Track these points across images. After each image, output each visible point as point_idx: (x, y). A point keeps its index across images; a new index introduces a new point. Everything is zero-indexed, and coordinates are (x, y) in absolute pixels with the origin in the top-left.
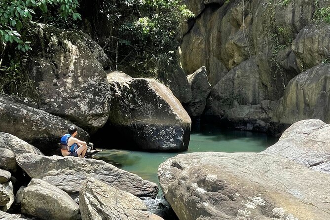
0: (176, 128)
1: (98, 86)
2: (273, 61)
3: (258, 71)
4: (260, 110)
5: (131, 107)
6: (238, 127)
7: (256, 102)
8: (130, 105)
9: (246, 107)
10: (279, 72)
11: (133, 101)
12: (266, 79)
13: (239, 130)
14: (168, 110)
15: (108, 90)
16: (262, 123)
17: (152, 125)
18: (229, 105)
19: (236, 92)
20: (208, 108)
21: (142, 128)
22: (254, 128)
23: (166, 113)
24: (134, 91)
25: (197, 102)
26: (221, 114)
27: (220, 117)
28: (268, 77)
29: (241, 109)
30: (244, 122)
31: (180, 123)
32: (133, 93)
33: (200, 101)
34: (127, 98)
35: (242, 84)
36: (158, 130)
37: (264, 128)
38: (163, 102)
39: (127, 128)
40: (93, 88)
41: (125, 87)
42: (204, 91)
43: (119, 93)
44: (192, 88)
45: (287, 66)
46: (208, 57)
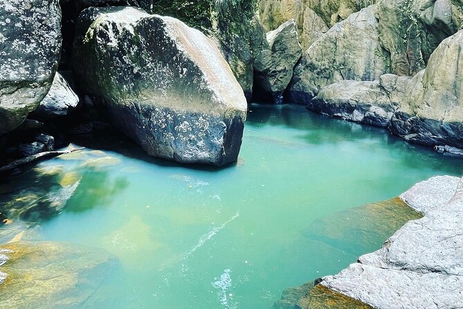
0: (212, 120)
1: (22, 17)
2: (405, 11)
3: (377, 28)
4: (378, 90)
5: (135, 71)
6: (339, 115)
7: (369, 77)
8: (132, 68)
9: (353, 84)
10: (413, 29)
11: (138, 59)
12: (389, 40)
13: (340, 118)
14: (199, 82)
15: (49, 29)
16: (381, 112)
17: (167, 110)
18: (328, 78)
19: (339, 59)
20: (294, 80)
21: (148, 112)
22: (365, 117)
23: (193, 86)
24: (142, 40)
25: (280, 72)
26: (314, 91)
27: (313, 95)
28: (394, 37)
29: (346, 85)
30: (349, 108)
31: (219, 111)
32: (139, 44)
33: (284, 70)
34: (129, 52)
35: (349, 47)
36: (177, 121)
37: (383, 120)
38: (189, 64)
39: (126, 110)
40: (8, 21)
41: (127, 33)
42: (292, 56)
43: (114, 43)
44: (274, 50)
45: (430, 19)
46: (303, 9)
